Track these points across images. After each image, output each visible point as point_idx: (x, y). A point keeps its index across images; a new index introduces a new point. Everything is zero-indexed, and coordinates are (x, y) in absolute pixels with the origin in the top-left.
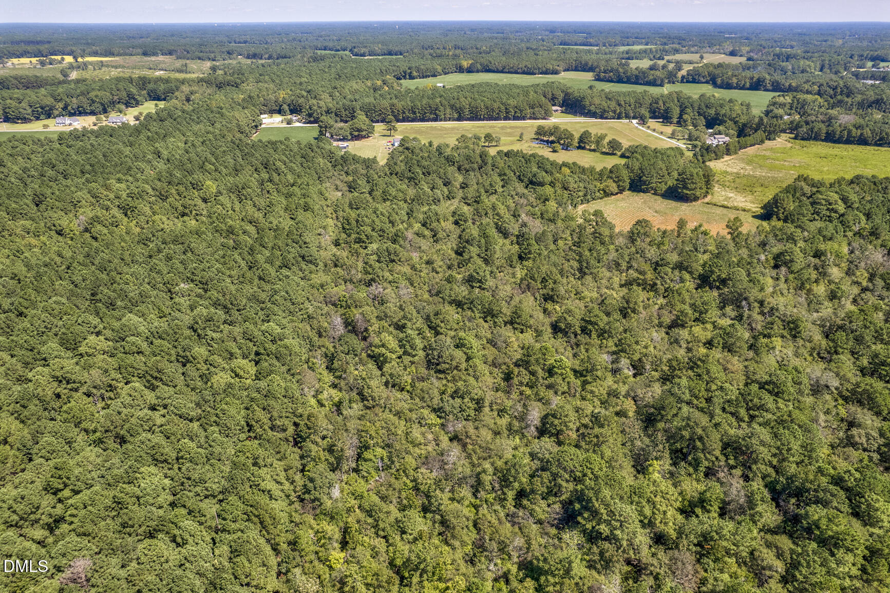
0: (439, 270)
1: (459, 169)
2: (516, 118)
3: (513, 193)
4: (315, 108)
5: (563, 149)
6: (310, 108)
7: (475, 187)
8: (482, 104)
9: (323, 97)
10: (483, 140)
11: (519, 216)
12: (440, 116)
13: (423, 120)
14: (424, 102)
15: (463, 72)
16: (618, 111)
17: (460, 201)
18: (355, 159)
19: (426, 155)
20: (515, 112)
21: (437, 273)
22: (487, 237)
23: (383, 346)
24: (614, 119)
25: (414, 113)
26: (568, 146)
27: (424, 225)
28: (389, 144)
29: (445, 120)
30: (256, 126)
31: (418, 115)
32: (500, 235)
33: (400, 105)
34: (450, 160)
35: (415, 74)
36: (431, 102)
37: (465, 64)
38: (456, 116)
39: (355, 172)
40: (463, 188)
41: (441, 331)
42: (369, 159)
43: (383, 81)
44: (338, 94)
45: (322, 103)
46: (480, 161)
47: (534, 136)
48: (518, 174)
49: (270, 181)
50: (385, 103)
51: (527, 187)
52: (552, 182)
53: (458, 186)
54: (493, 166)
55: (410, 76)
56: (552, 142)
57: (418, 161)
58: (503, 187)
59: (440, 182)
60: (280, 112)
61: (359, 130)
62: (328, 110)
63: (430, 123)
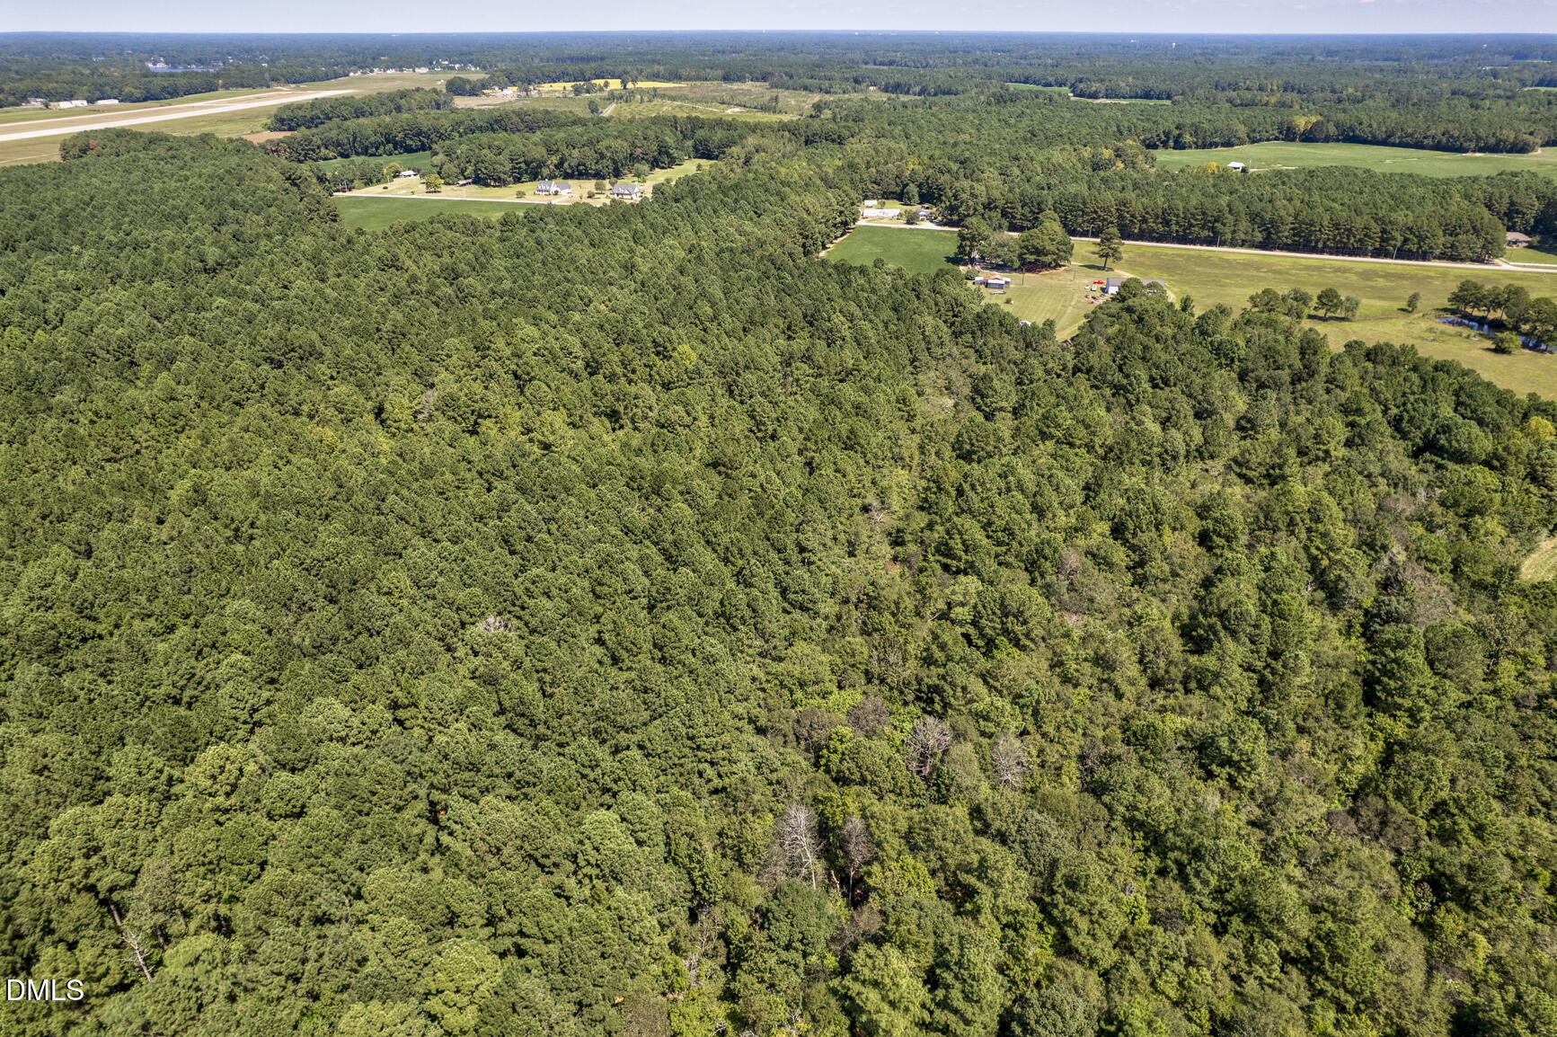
0: (1125, 688)
1: (1242, 377)
2: (1403, 254)
3: (1375, 469)
4: (964, 196)
5: (1525, 346)
6: (955, 196)
7: (1274, 434)
8: (1327, 218)
9: (986, 175)
10: (1314, 303)
11: (1384, 548)
12: (1223, 234)
13: (1182, 239)
14: (1194, 202)
15: (1293, 140)
17: (1228, 468)
18: (1006, 324)
19: (1169, 331)
20: (1406, 240)
21: (1119, 696)
22: (1282, 615)
23: (876, 984)
25: (1167, 223)
26: (1540, 340)
27: (1118, 531)
28: (1095, 287)
29: (1233, 244)
30: (845, 224)
31: (1174, 228)
32: (1320, 595)
33: (1137, 203)
34: (1222, 354)
35: (1188, 138)
36: (1208, 203)
37: (1302, 122)
38: (1259, 237)
39: (998, 354)
40: (1243, 429)
41: (1076, 941)
42: (1034, 327)
43: (1117, 150)
44: (1016, 171)
45: (980, 189)
46: (1298, 365)
47: (1448, 305)
48: (1394, 411)
49: (807, 358)
50: (1109, 198)
51: (1416, 454)
52: (1496, 456)
53: (1232, 424)
54: (1330, 380)
56: (1497, 325)
57: (1146, 348)
58: (1349, 444)
59: (1185, 407)
60: (901, 196)
61: (1039, 252)
62: (990, 203)
63: (1198, 247)
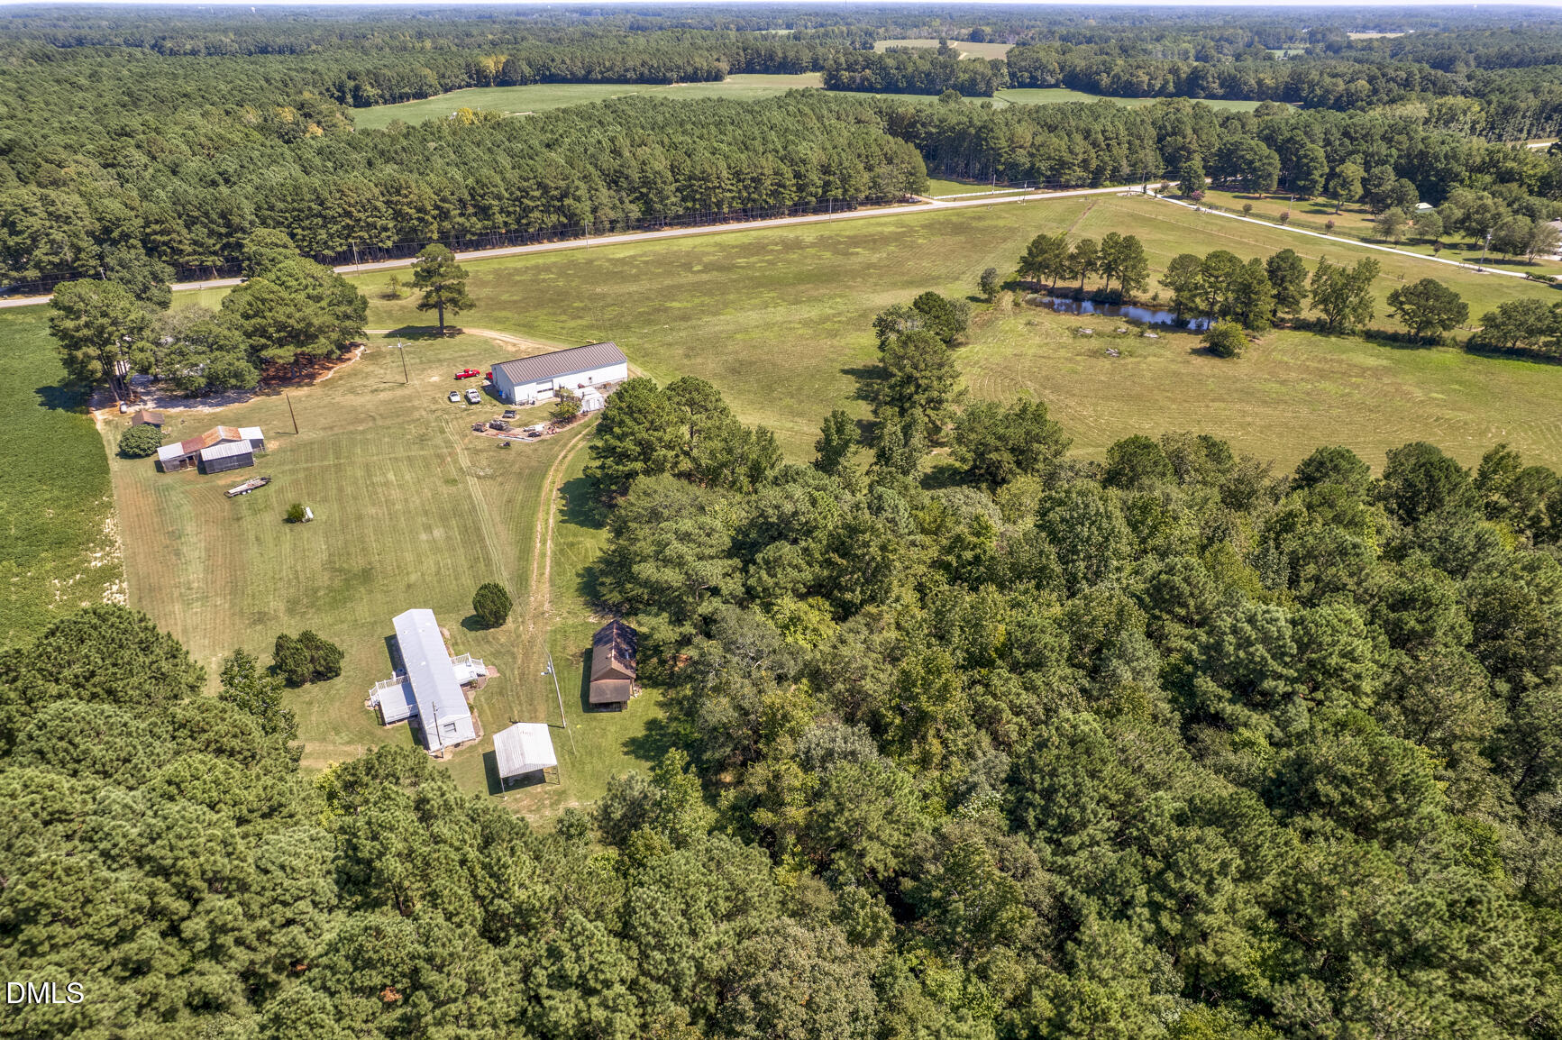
4: (35, 223)
9: (71, 170)
12: (580, 217)
13: (520, 237)
15: (488, 85)
16: (1094, 164)
20: (826, 184)
24: (1082, 186)
29: (598, 231)
31: (500, 219)
33: (418, 188)
37: (491, 64)
43: (301, 106)
44: (140, 157)
45: (67, 200)
55: (355, 97)
61: (296, 336)
62: (107, 231)
63: (547, 246)
